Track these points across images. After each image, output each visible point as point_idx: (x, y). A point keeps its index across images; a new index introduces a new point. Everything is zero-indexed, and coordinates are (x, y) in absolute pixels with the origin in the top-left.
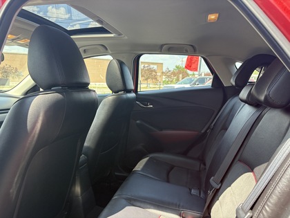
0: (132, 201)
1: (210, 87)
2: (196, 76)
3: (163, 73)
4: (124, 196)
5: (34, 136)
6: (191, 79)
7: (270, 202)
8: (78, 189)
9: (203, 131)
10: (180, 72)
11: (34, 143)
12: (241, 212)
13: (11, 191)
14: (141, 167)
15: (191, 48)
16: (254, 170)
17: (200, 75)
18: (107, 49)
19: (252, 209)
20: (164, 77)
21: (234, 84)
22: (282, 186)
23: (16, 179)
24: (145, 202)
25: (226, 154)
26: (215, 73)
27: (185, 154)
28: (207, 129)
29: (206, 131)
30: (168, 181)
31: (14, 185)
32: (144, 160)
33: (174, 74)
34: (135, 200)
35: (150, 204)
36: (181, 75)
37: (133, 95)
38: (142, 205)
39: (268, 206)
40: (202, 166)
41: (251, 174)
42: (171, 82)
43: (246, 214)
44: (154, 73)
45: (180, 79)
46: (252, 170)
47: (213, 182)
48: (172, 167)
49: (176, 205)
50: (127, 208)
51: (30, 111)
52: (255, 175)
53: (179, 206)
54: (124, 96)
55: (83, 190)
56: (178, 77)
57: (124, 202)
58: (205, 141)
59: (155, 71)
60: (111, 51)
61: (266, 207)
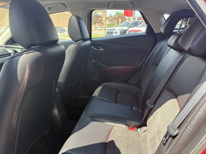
0: (94, 118)
1: (145, 34)
2: (131, 20)
3: (107, 18)
4: (88, 115)
5: (24, 85)
6: (128, 23)
7: (191, 124)
8: (56, 112)
9: (139, 66)
10: (119, 17)
11: (24, 89)
12: (171, 129)
13: (12, 122)
14: (98, 93)
15: (131, 4)
16: (178, 98)
17: (134, 19)
18: (66, 7)
19: (178, 128)
20: (108, 21)
21: (163, 32)
22: (199, 114)
23: (15, 114)
24: (103, 118)
25: (158, 84)
26: (149, 23)
27: (126, 82)
28: (142, 64)
29: (141, 66)
30: (116, 102)
31: (14, 118)
32: (100, 88)
33: (115, 18)
34: (96, 117)
35: (106, 119)
36: (120, 20)
37: (88, 42)
38: (101, 120)
39: (190, 126)
40: (139, 89)
41: (175, 100)
42: (113, 24)
43: (175, 131)
44: (100, 18)
45: (120, 23)
46: (176, 97)
47: (149, 103)
48: (118, 91)
49: (123, 118)
50: (91, 123)
51: (18, 67)
52: (178, 101)
53: (126, 119)
54: (83, 44)
55: (59, 111)
56: (118, 21)
57: (88, 119)
58: (141, 73)
59: (101, 17)
60: (70, 8)
61: (188, 127)
